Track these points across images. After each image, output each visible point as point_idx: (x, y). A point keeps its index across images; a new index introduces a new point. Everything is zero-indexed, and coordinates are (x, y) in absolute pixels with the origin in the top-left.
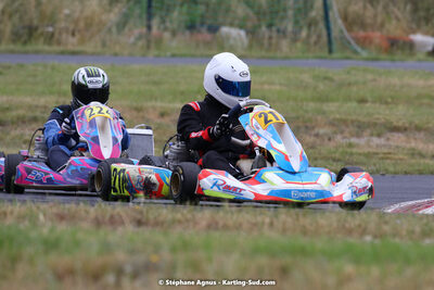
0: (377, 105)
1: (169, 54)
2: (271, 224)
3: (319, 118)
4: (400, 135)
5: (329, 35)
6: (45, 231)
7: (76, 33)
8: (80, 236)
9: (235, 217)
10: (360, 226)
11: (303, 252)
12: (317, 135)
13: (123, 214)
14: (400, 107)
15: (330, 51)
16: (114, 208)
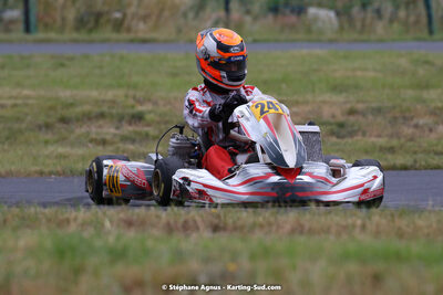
1: (250, 39)
2: (363, 227)
3: (419, 107)
5: (429, 14)
6: (111, 239)
7: (149, 19)
8: (150, 243)
11: (399, 257)
12: (416, 126)
13: (198, 219)
15: (430, 32)
16: (189, 213)
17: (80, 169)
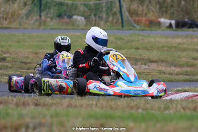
0: (144, 51)
1: (49, 28)
2: (96, 105)
4: (154, 64)
5: (122, 19)
7: (7, 19)
8: (9, 111)
9: (80, 101)
10: (136, 105)
11: (111, 117)
13: (29, 101)
14: (155, 51)
15: (123, 26)
16: (25, 99)
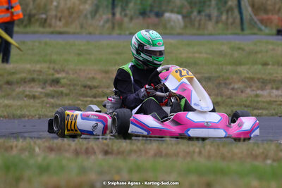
0: (276, 67)
1: (127, 33)
2: (200, 153)
3: (235, 77)
5: (242, 18)
6: (40, 159)
7: (62, 19)
8: (64, 162)
9: (174, 148)
10: (263, 153)
11: (223, 172)
12: (233, 89)
13: (95, 147)
15: (242, 29)
16: (88, 143)
17: (19, 115)
